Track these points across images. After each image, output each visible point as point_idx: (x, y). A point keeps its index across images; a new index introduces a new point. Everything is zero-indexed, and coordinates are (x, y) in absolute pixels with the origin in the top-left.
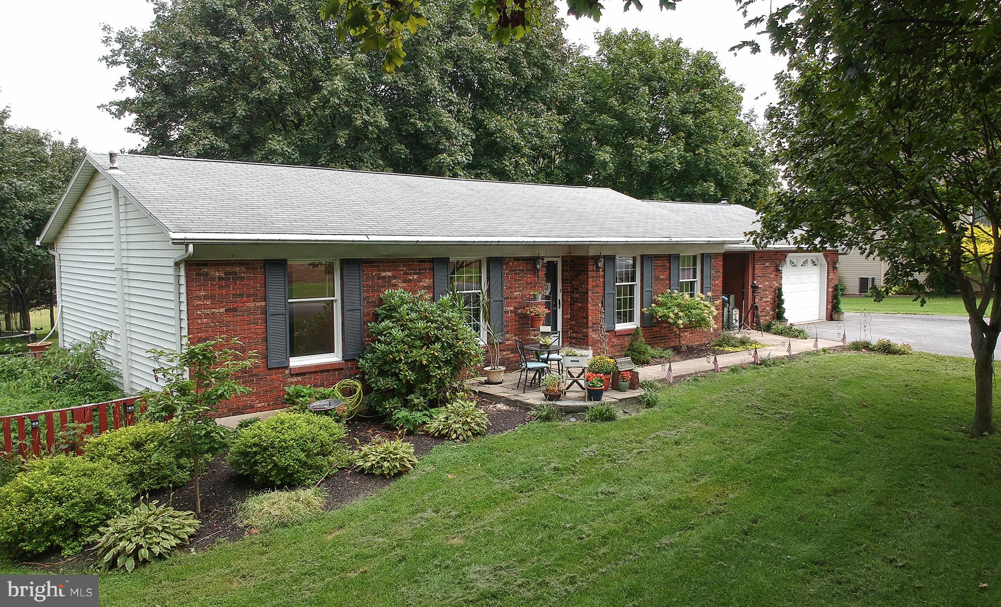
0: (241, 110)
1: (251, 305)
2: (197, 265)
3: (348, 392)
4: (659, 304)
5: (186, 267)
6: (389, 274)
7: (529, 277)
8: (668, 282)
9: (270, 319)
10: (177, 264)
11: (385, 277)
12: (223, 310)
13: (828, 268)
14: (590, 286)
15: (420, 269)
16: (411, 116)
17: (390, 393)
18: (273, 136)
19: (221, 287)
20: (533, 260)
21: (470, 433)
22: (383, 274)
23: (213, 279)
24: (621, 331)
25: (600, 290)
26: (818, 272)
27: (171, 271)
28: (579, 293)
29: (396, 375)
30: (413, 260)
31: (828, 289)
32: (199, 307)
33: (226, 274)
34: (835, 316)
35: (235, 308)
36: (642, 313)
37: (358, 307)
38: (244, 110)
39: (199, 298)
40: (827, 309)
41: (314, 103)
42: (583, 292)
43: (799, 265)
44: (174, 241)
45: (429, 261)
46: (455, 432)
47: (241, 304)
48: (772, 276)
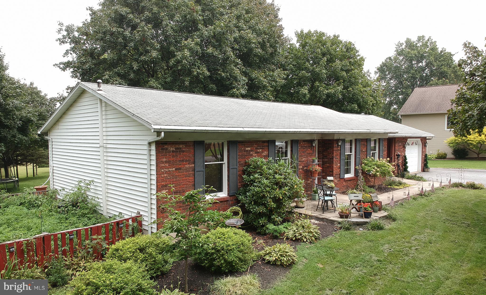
0: (135, 66)
1: (187, 166)
2: (162, 144)
3: (236, 213)
4: (366, 165)
5: (156, 145)
6: (249, 149)
7: (309, 151)
8: (366, 153)
9: (197, 174)
10: (150, 144)
11: (247, 151)
12: (174, 169)
13: (422, 146)
14: (334, 155)
15: (263, 146)
16: (219, 70)
17: (261, 215)
18: (151, 80)
19: (173, 156)
20: (311, 142)
21: (313, 238)
22: (247, 149)
23: (169, 152)
24: (347, 178)
25: (338, 157)
26: (417, 148)
27: (146, 147)
28: (328, 158)
29: (264, 205)
30: (259, 141)
31: (422, 157)
32: (163, 168)
33: (176, 149)
34: (426, 170)
35: (180, 168)
36: (355, 169)
37: (236, 167)
38: (137, 66)
39: (163, 162)
40: (422, 166)
41: (172, 63)
42: (330, 158)
43: (410, 145)
44: (155, 130)
45: (267, 142)
46: (305, 237)
47: (183, 166)
48: (402, 150)
